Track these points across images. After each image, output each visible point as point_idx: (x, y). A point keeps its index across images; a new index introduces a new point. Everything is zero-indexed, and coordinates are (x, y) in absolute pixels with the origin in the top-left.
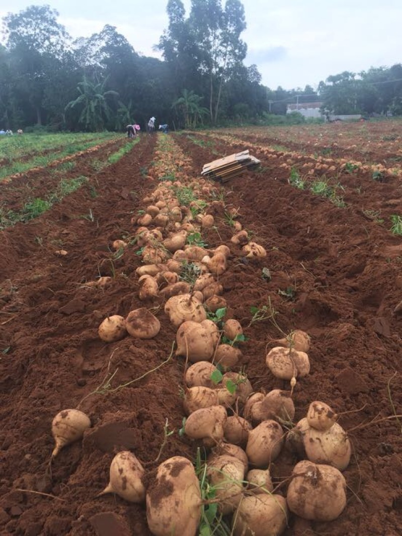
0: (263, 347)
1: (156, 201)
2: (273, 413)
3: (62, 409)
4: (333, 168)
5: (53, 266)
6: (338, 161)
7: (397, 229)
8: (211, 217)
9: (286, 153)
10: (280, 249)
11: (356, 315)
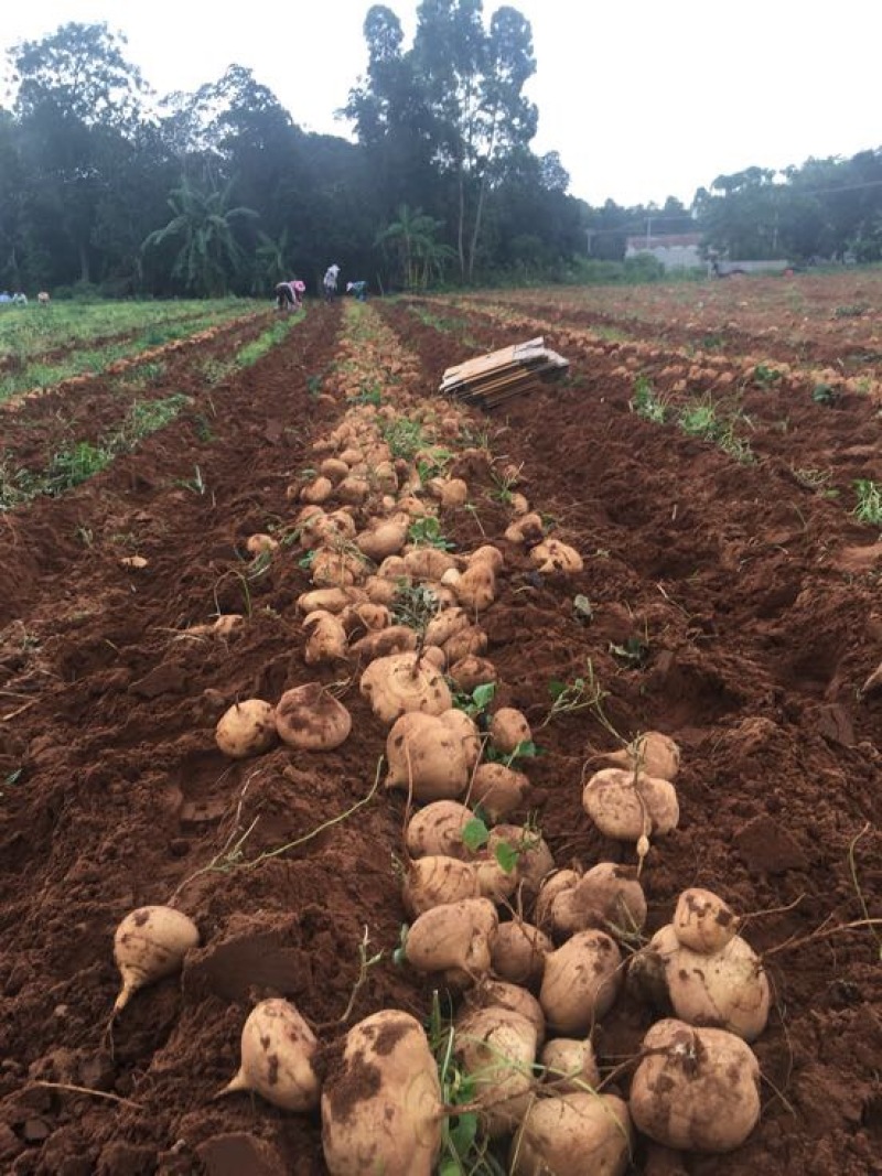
0: (576, 769)
1: (342, 448)
2: (601, 915)
3: (135, 905)
4: (727, 376)
5: (115, 591)
6: (738, 361)
7: (867, 510)
8: (461, 484)
9: (624, 344)
10: (613, 555)
11: (778, 698)
